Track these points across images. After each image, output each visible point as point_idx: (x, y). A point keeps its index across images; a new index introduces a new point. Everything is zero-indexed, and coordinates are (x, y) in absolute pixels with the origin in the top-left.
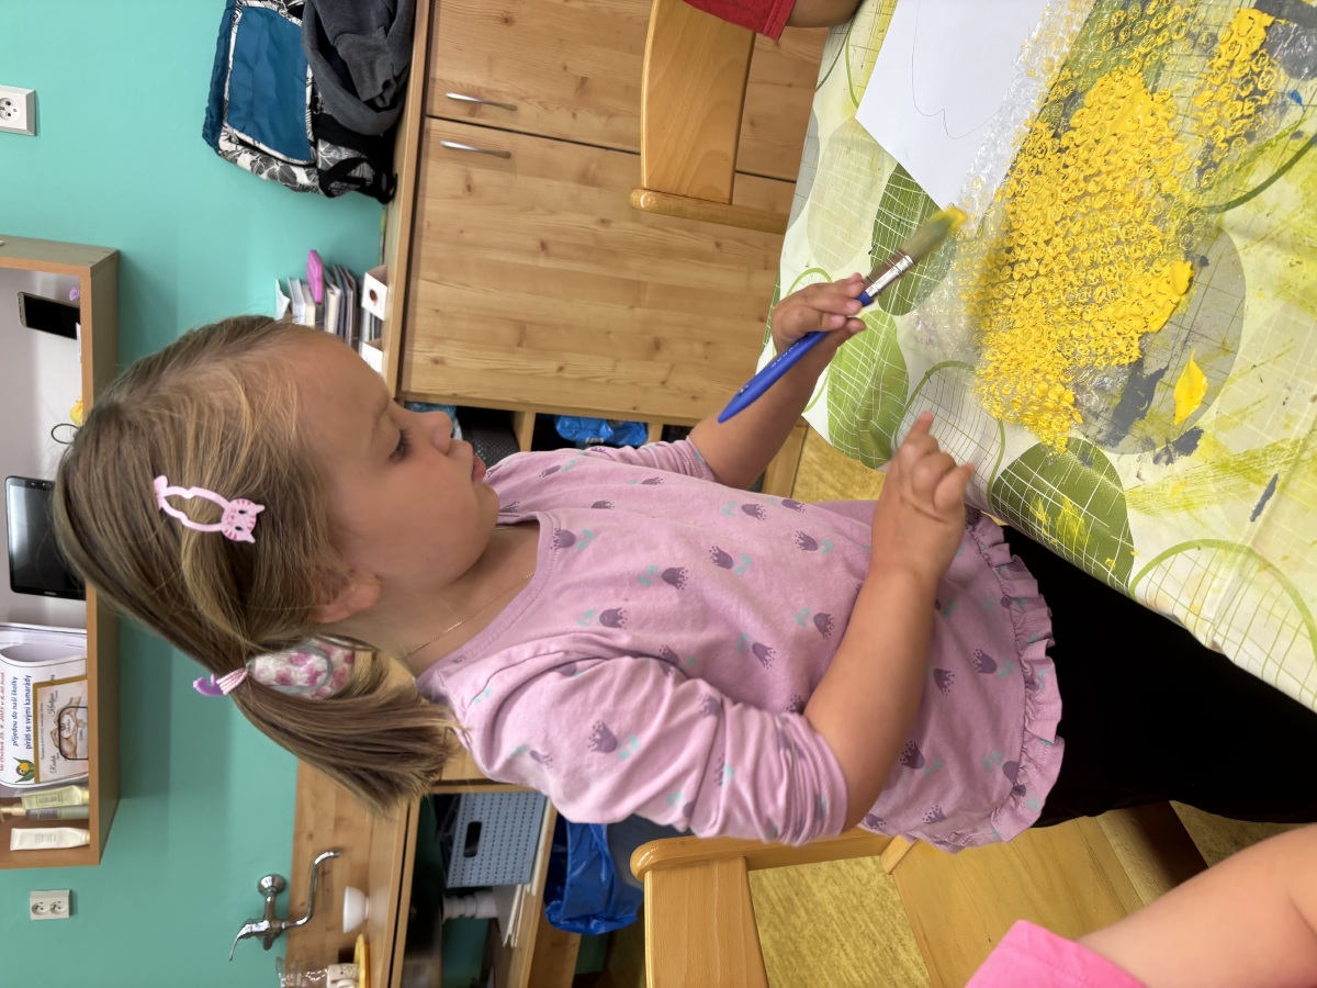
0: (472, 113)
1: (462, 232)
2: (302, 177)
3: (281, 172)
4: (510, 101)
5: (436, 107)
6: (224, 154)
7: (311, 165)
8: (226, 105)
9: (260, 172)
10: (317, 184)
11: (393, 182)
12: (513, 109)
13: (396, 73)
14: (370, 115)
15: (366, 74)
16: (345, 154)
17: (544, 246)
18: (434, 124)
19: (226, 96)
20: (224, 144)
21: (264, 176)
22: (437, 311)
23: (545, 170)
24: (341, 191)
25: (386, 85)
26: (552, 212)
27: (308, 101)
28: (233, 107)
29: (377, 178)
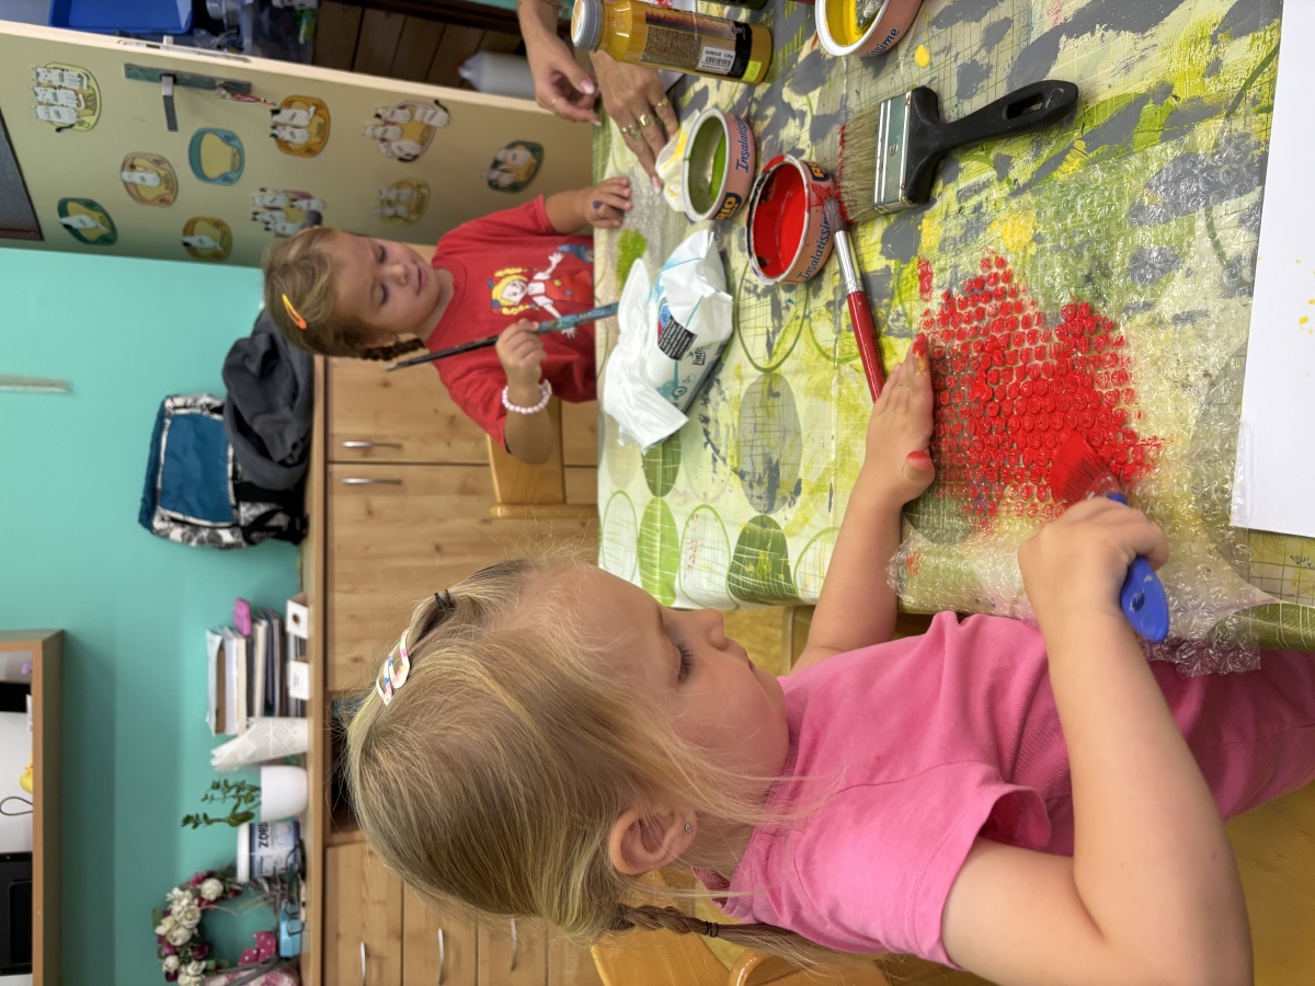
0: (365, 455)
1: (367, 548)
2: (227, 536)
3: (209, 537)
4: (395, 441)
5: (336, 454)
6: (157, 533)
7: (234, 526)
8: (159, 495)
9: (190, 540)
10: (241, 540)
11: (305, 523)
12: (398, 447)
13: (302, 435)
14: (283, 472)
15: (278, 442)
16: (262, 509)
17: (438, 548)
18: (335, 468)
19: (159, 486)
20: (158, 524)
21: (194, 543)
22: (353, 617)
23: (430, 488)
24: (261, 540)
25: (294, 446)
26: (441, 520)
27: (230, 474)
28: (165, 492)
29: (291, 524)
